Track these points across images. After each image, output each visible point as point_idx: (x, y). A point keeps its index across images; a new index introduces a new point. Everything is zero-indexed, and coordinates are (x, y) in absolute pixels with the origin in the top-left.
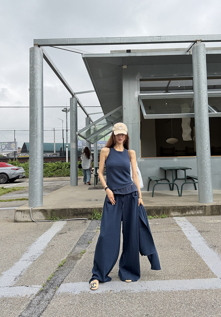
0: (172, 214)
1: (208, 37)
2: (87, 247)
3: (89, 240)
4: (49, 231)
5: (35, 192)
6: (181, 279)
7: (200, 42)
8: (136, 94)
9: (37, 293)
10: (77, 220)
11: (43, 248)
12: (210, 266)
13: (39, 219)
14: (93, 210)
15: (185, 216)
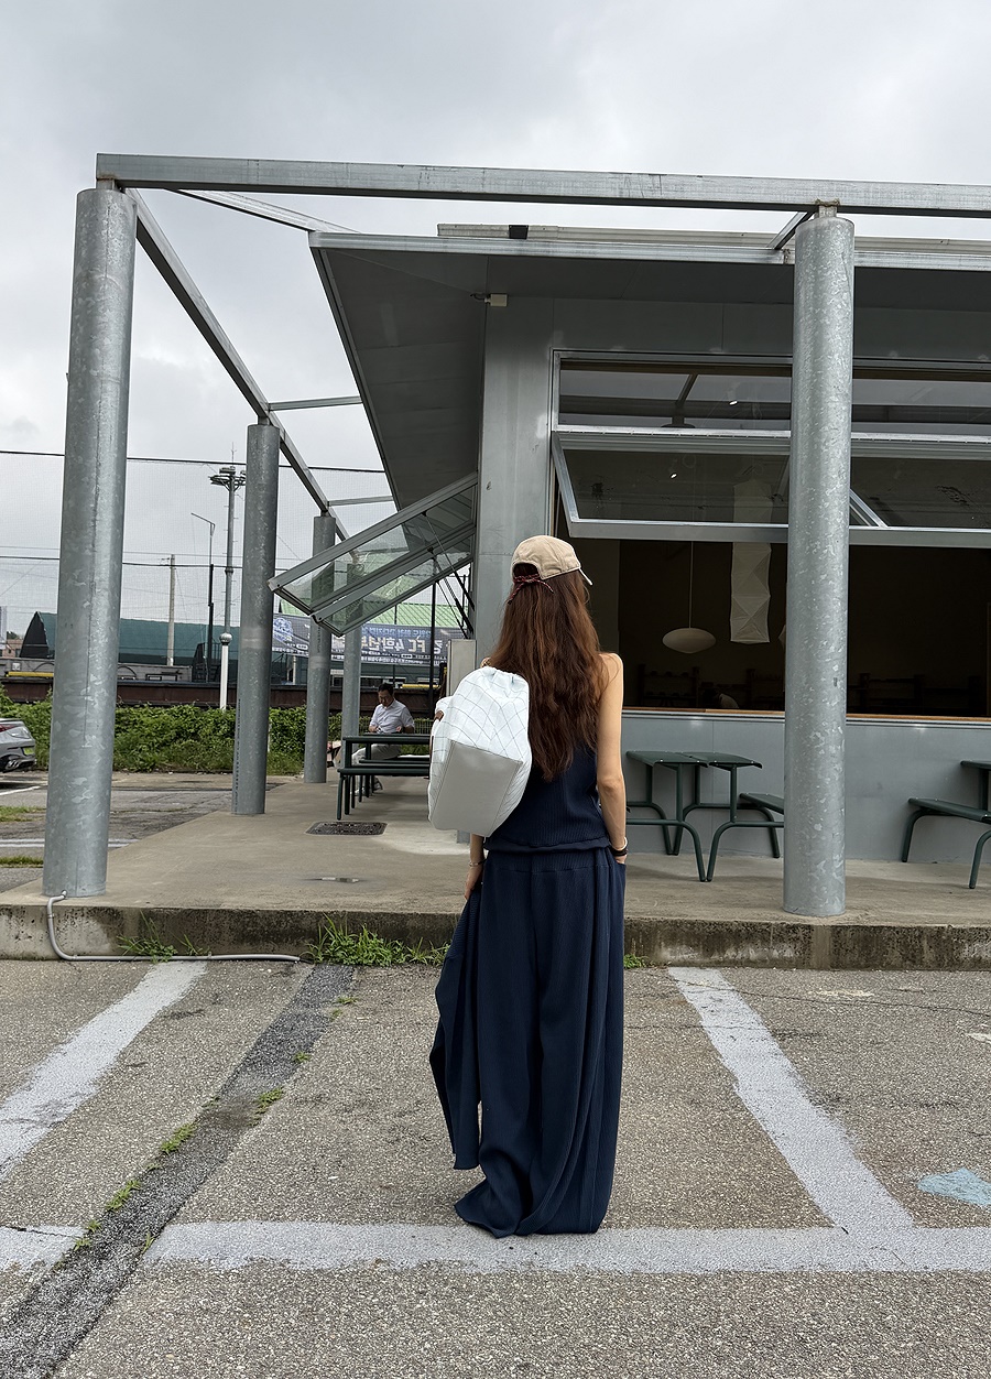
0: (666, 954)
1: (871, 190)
2: (287, 1076)
3: (300, 1046)
4: (129, 1001)
5: (73, 830)
6: (678, 1227)
7: (831, 211)
8: (539, 427)
9: (59, 1258)
10: (254, 960)
11: (95, 1075)
12: (807, 1176)
13: (87, 949)
14: (322, 921)
15: (717, 965)
